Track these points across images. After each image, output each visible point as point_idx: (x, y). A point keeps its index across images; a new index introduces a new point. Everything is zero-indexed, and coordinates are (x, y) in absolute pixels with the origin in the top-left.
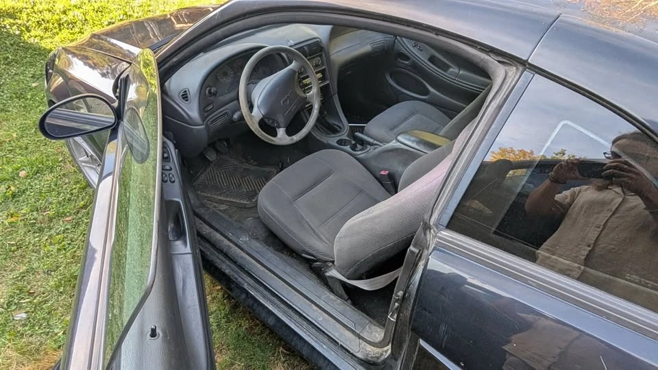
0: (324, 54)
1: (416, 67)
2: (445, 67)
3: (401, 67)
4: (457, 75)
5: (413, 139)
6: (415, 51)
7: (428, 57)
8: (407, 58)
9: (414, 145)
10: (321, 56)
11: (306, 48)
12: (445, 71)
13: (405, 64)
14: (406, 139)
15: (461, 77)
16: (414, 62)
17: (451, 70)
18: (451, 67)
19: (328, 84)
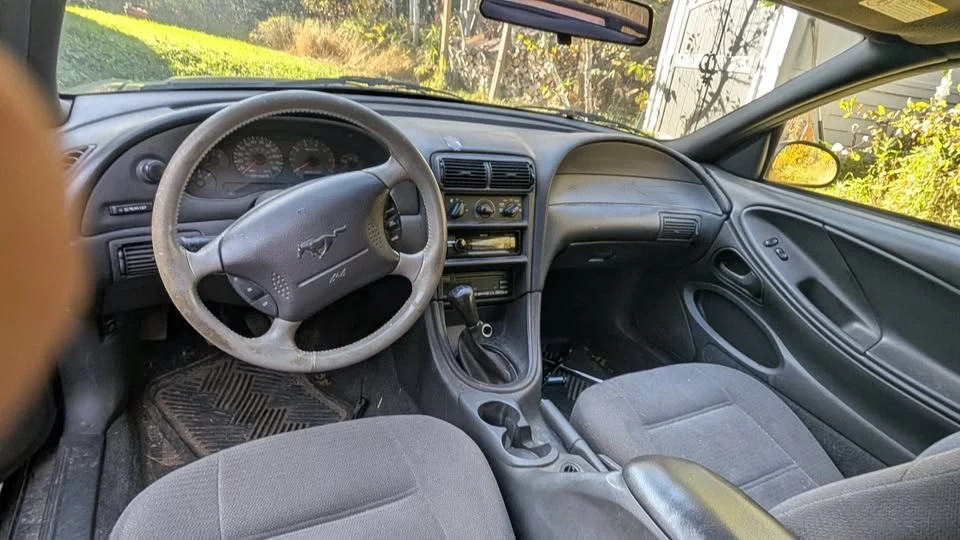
0: (532, 196)
1: (760, 294)
2: (842, 316)
3: (724, 286)
4: (873, 344)
5: (678, 494)
6: (767, 255)
7: (800, 277)
8: (744, 268)
9: (672, 520)
10: (524, 196)
11: (488, 167)
12: (839, 324)
13: (735, 280)
14: (653, 482)
15: (885, 352)
16: (757, 280)
17: (856, 325)
18: (855, 318)
19: (523, 265)
